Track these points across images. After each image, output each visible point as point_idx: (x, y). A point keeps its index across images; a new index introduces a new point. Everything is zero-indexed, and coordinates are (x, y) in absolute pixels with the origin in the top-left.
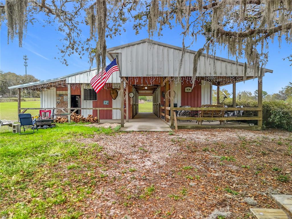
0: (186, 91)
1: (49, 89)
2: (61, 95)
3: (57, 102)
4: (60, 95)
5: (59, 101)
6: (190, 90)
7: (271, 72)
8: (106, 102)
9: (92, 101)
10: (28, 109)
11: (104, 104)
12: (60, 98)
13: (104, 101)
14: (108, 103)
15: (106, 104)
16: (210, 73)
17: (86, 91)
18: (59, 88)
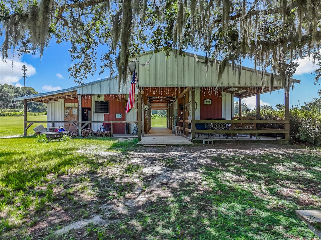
0: (205, 103)
1: (57, 101)
2: (70, 107)
3: (65, 116)
4: (68, 108)
5: (68, 114)
6: (209, 102)
7: (299, 82)
8: (119, 116)
9: (103, 114)
10: (35, 122)
11: (117, 117)
12: (69, 111)
13: (117, 114)
14: (120, 117)
15: (119, 117)
16: (234, 84)
17: (97, 103)
18: (68, 99)
